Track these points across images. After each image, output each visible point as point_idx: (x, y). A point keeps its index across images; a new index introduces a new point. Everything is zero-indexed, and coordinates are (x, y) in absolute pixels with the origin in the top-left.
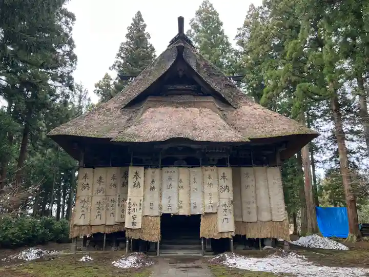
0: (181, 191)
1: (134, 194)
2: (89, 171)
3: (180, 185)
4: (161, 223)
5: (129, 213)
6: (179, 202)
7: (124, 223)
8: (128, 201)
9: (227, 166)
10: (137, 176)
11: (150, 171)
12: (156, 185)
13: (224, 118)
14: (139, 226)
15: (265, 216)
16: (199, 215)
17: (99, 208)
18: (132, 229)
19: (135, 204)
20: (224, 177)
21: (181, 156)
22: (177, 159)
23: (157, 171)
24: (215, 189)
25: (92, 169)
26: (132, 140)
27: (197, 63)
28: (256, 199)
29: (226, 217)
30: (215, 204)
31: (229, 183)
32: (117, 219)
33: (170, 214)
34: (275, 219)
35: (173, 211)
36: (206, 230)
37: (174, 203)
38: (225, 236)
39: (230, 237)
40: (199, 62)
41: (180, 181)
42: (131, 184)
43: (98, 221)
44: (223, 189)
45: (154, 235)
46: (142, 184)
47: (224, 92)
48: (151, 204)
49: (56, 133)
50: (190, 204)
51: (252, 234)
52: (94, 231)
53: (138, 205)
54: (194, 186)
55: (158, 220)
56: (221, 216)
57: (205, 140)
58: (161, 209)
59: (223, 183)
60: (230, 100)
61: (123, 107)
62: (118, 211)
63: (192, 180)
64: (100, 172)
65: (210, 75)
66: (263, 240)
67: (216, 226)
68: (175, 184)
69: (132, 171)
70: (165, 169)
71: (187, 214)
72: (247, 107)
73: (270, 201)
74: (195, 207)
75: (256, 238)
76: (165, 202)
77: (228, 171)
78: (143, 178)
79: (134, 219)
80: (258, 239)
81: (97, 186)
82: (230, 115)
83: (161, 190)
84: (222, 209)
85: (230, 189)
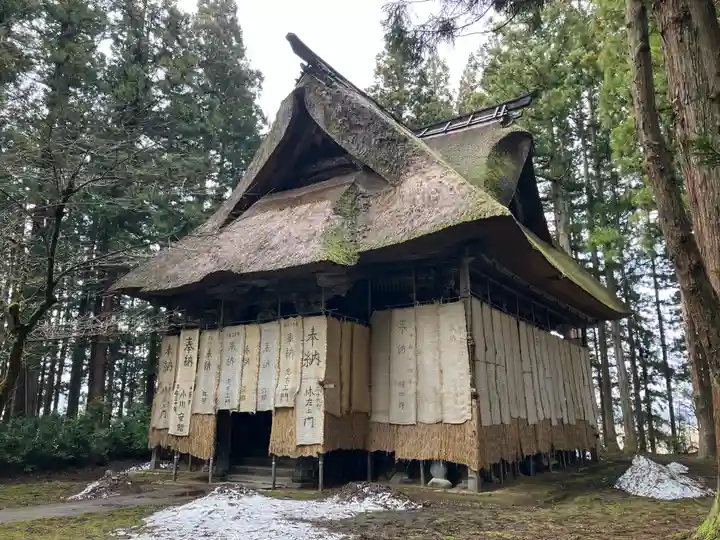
0: (246, 368)
1: (184, 377)
3: (247, 356)
5: (175, 409)
6: (242, 389)
8: (175, 389)
10: (189, 344)
11: (207, 335)
12: (213, 359)
14: (186, 432)
15: (429, 416)
16: (270, 412)
18: (177, 437)
19: (183, 395)
20: (313, 336)
23: (215, 334)
27: (326, 113)
28: (417, 376)
29: (309, 415)
30: (292, 390)
31: (320, 347)
33: (228, 410)
34: (450, 418)
35: (232, 405)
36: (279, 441)
37: (235, 390)
38: (307, 453)
39: (315, 455)
41: (247, 350)
42: (181, 359)
44: (308, 359)
45: (204, 446)
46: (195, 361)
48: (205, 394)
50: (257, 390)
53: (188, 394)
54: (265, 356)
55: (211, 423)
56: (301, 413)
58: (217, 401)
59: (311, 348)
63: (264, 347)
66: (429, 464)
67: (293, 433)
68: (238, 358)
69: (184, 337)
70: (228, 329)
71: (251, 410)
73: (441, 378)
74: (263, 398)
75: (410, 458)
76: (223, 389)
77: (320, 324)
78: (196, 349)
79: (181, 419)
83: (219, 367)
84: (303, 399)
85: (323, 358)
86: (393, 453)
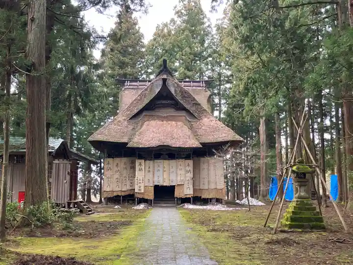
0: (164, 173)
1: (139, 175)
2: (110, 160)
3: (165, 169)
4: (154, 190)
5: (137, 184)
6: (164, 179)
7: (134, 189)
8: (136, 178)
9: (190, 159)
10: (140, 164)
11: (148, 162)
12: (151, 169)
13: (191, 128)
14: (142, 191)
15: (212, 186)
16: (175, 186)
17: (117, 182)
18: (139, 193)
19: (140, 180)
20: (188, 165)
21: (165, 153)
22: (162, 154)
23: (151, 162)
24: (183, 172)
25: (112, 159)
26: (138, 146)
27: (175, 90)
28: (208, 177)
29: (189, 187)
30: (183, 180)
31: (191, 168)
32: (128, 187)
33: (159, 185)
34: (218, 187)
35: (161, 183)
36: (178, 193)
37: (161, 179)
38: (188, 196)
40: (177, 89)
41: (164, 168)
42: (137, 169)
43: (117, 189)
44: (188, 172)
45: (151, 196)
46: (143, 170)
47: (192, 109)
48: (149, 180)
49: (93, 140)
50: (169, 180)
51: (205, 196)
52: (115, 194)
53: (142, 180)
54: (171, 170)
55: (153, 188)
56: (186, 186)
57: (178, 146)
58: (154, 182)
59: (188, 169)
60: (196, 115)
61: (128, 119)
62: (128, 183)
63: (171, 167)
64: (117, 160)
65: (183, 97)
66: (211, 199)
67: (183, 191)
68: (161, 170)
69: (138, 162)
70: (156, 161)
71: (168, 185)
72: (206, 119)
73: (216, 177)
74: (172, 182)
76: (156, 179)
77: (190, 162)
78: (144, 166)
79: (140, 187)
80: (208, 199)
81: (116, 169)
82: (195, 124)
83: (154, 172)
84: (186, 182)
85: (192, 171)
86: (201, 197)
